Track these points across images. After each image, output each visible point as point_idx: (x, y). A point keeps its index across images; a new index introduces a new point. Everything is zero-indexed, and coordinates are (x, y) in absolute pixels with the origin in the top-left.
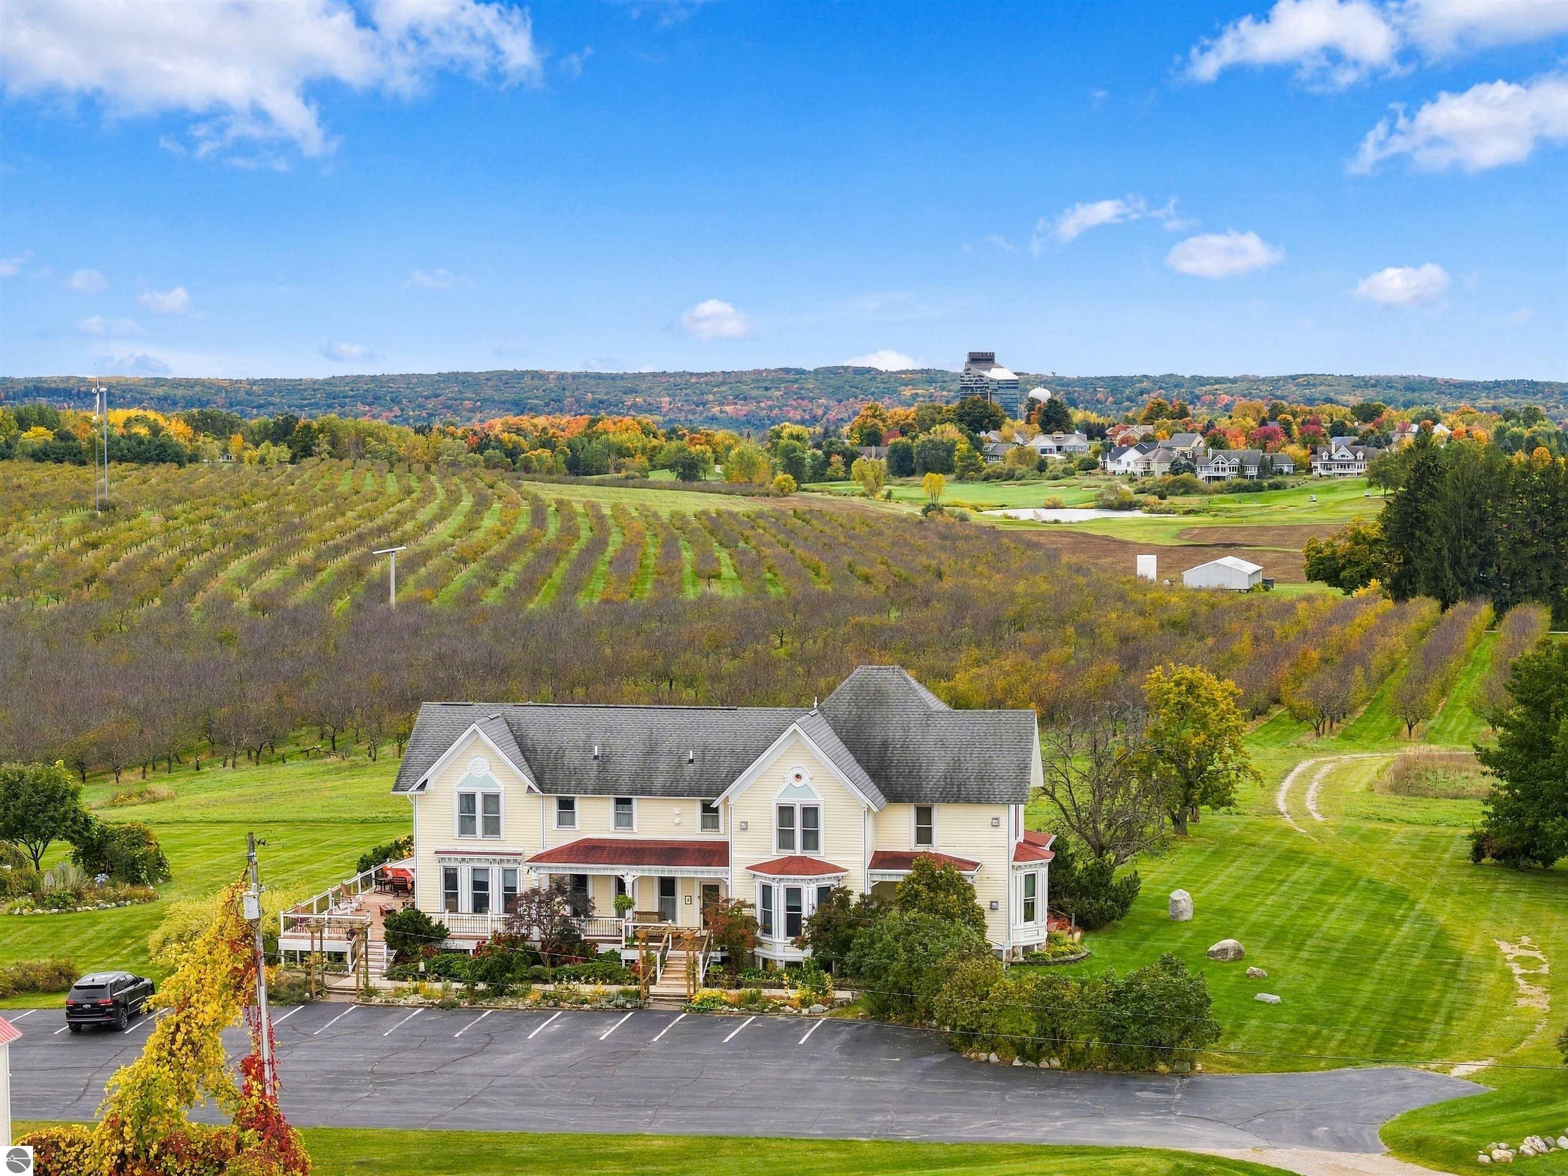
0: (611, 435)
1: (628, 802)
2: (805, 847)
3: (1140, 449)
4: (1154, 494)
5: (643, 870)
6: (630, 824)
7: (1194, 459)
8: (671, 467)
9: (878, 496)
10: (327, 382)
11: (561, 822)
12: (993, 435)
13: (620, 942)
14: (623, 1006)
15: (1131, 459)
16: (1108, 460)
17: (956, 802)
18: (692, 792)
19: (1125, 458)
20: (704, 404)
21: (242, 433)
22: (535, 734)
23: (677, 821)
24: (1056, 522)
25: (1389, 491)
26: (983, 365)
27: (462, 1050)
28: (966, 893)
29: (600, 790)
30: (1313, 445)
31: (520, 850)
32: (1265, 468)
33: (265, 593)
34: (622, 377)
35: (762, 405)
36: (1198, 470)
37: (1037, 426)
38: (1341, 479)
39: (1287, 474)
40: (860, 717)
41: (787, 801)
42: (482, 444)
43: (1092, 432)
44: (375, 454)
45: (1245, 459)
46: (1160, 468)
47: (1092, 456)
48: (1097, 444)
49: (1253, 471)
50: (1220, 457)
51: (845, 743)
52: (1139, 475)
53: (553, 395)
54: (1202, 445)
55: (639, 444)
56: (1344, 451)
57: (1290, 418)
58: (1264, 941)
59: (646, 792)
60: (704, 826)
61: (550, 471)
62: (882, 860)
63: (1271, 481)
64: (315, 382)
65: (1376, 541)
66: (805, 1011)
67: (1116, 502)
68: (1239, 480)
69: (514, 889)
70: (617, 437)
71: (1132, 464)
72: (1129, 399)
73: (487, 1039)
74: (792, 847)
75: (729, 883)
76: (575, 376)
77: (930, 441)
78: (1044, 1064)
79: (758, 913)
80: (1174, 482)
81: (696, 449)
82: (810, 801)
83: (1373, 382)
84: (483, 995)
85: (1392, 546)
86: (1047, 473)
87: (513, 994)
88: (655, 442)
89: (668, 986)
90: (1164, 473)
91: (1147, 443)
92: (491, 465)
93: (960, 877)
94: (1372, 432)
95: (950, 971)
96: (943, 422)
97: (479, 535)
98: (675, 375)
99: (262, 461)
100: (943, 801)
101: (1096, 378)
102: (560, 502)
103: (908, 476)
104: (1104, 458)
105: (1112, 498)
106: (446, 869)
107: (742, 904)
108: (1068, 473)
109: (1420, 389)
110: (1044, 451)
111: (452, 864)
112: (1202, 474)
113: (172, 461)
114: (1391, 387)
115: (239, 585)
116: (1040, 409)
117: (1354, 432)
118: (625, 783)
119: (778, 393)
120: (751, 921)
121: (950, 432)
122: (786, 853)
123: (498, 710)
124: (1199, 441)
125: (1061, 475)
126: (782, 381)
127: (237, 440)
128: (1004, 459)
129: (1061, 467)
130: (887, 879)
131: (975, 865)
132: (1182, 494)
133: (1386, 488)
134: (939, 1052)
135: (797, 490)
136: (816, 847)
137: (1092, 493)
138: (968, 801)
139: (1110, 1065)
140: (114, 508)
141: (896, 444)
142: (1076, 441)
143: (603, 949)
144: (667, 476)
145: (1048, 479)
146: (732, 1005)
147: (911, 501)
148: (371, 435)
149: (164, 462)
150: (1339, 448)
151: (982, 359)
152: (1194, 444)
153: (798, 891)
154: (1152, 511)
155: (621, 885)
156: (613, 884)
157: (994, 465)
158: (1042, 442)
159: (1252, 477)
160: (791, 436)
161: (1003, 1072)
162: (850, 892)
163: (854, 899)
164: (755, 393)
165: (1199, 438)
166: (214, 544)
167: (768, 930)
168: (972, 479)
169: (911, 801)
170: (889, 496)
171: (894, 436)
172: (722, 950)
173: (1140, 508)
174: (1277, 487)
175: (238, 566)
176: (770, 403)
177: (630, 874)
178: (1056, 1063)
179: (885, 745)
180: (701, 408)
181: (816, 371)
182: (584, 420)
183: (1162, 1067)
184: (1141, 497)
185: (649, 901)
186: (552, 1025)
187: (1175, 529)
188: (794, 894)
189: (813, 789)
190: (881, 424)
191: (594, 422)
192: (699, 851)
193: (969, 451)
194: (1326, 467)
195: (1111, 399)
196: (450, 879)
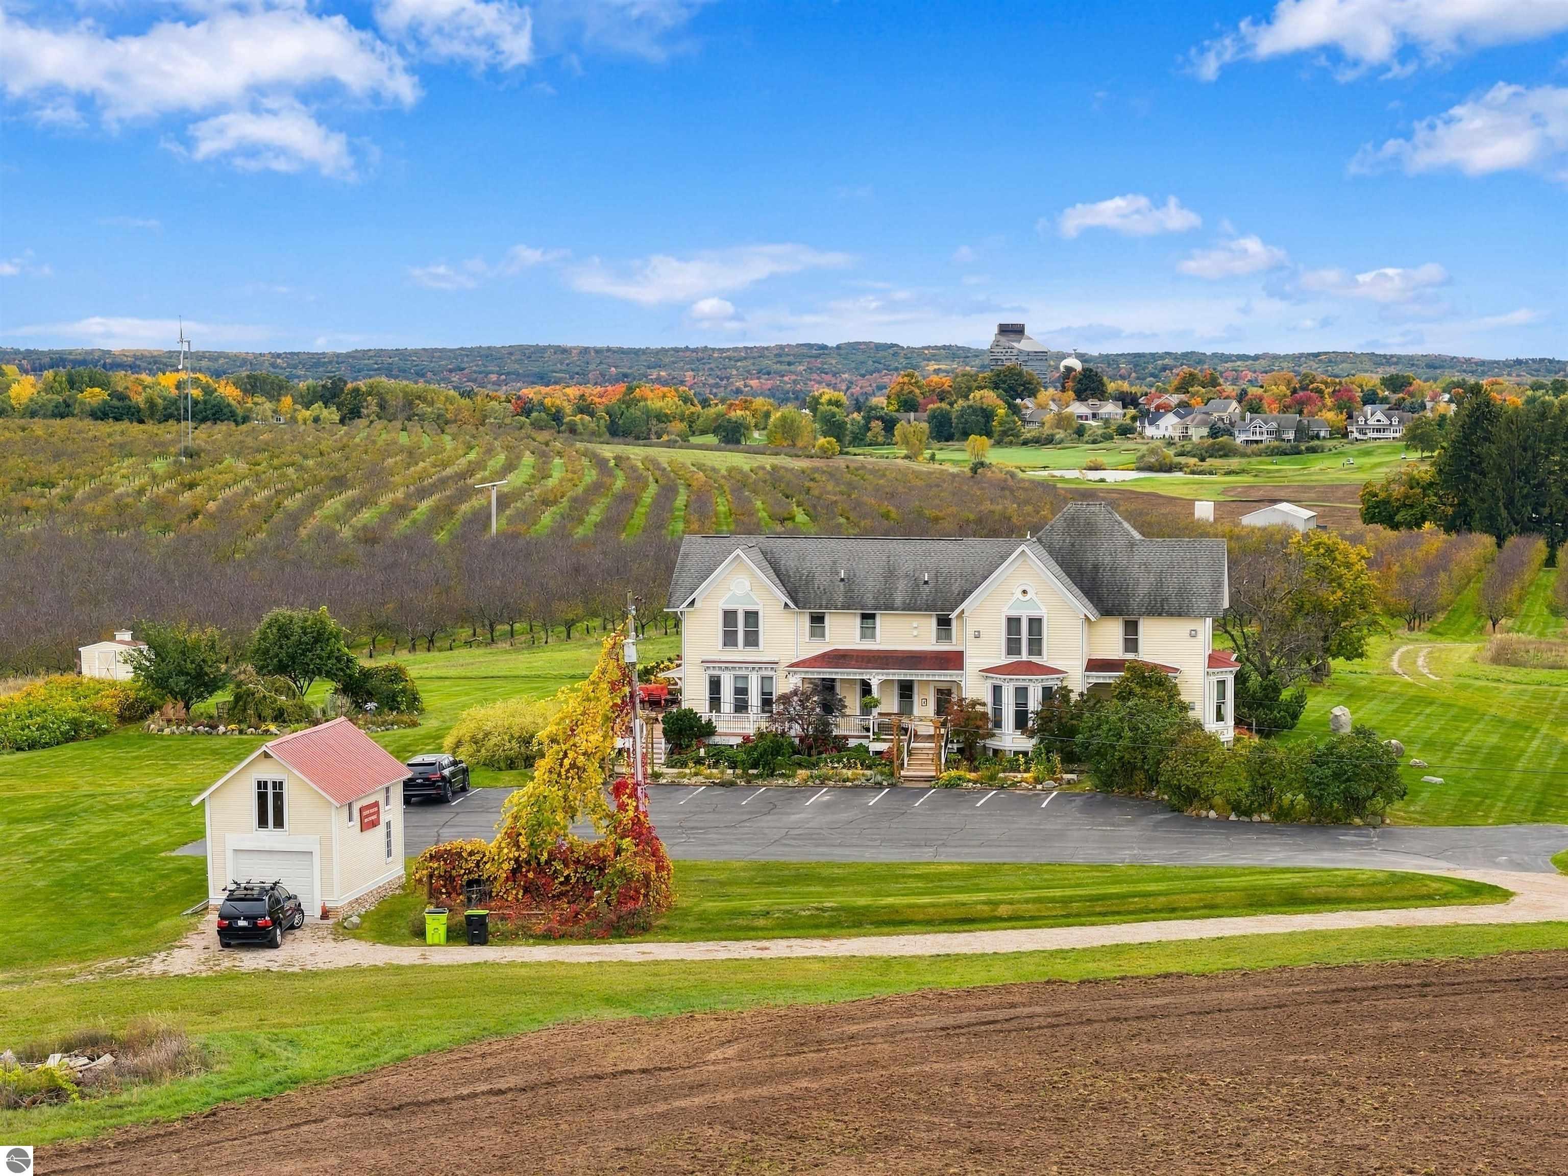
0: (649, 403)
1: (872, 617)
2: (1031, 653)
3: (1177, 414)
4: (1194, 456)
5: (888, 674)
6: (873, 636)
7: (1232, 424)
8: (715, 432)
9: (920, 459)
10: (349, 355)
11: (813, 634)
12: (1028, 402)
13: (868, 737)
14: (880, 784)
15: (1169, 425)
16: (1147, 424)
17: (1160, 615)
18: (928, 607)
19: (1162, 423)
20: (728, 378)
21: (292, 396)
22: (789, 562)
23: (915, 633)
24: (1103, 480)
25: (1426, 454)
26: (1012, 336)
27: (751, 813)
28: (1173, 692)
29: (847, 606)
30: (1348, 410)
31: (776, 660)
32: (1302, 432)
33: (365, 527)
34: (645, 352)
35: (786, 379)
36: (1237, 433)
37: (1071, 394)
38: (1378, 443)
39: (1324, 438)
40: (1073, 545)
41: (1014, 613)
42: (526, 408)
43: (1127, 400)
44: (422, 418)
45: (1282, 423)
46: (1198, 434)
47: (1128, 421)
48: (1132, 411)
49: (1291, 435)
50: (1258, 421)
51: (1061, 566)
52: (1177, 439)
53: (577, 369)
54: (1237, 411)
55: (678, 411)
56: (1379, 415)
57: (1323, 387)
58: (1418, 746)
59: (889, 607)
60: (939, 638)
61: (593, 433)
62: (1094, 665)
63: (1307, 445)
64: (338, 355)
65: (1431, 484)
66: (1039, 787)
67: (1157, 464)
68: (1277, 443)
69: (771, 694)
70: (655, 404)
71: (1170, 428)
72: (1152, 375)
73: (771, 806)
74: (1019, 653)
75: (963, 684)
76: (598, 351)
77: (970, 407)
78: (1256, 818)
79: (989, 710)
80: (1213, 444)
81: (737, 414)
82: (1035, 614)
83: (1395, 359)
84: (757, 776)
85: (1447, 488)
86: (1086, 438)
87: (782, 775)
88: (693, 409)
89: (915, 770)
90: (1201, 437)
91: (1184, 409)
92: (538, 426)
93: (1167, 677)
94: (1404, 399)
95: (1173, 742)
96: (980, 388)
97: (551, 483)
98: (695, 350)
99: (316, 420)
100: (1148, 615)
101: (1117, 355)
102: (618, 458)
103: (947, 440)
104: (1142, 423)
105: (1153, 460)
106: (711, 677)
107: (974, 703)
108: (1108, 438)
109: (1441, 367)
110: (1081, 417)
111: (716, 673)
112: (1240, 438)
113: (228, 419)
114: (1413, 365)
115: (338, 521)
116: (1075, 377)
117: (1384, 400)
118: (869, 599)
119: (802, 368)
120: (984, 715)
121: (990, 397)
122: (1014, 659)
123: (753, 540)
124: (1234, 406)
125: (1100, 439)
126: (804, 356)
127: (287, 401)
128: (1043, 424)
129: (1100, 432)
130: (1101, 681)
131: (1176, 670)
132: (1221, 457)
133: (1423, 451)
134: (1162, 812)
135: (841, 453)
136: (1040, 653)
137: (1131, 457)
138: (1171, 614)
139: (1313, 819)
140: (198, 454)
141: (934, 411)
142: (1110, 409)
143: (852, 743)
144: (711, 439)
145: (1087, 443)
146: (975, 782)
147: (955, 462)
148: (419, 398)
149: (222, 421)
150: (1374, 415)
151: (1011, 331)
152: (1230, 410)
153: (1025, 689)
154: (1193, 473)
155: (866, 688)
156: (858, 689)
157: (1029, 432)
158: (1078, 408)
159: (1289, 441)
160: (830, 402)
161: (1222, 823)
162: (1072, 691)
163: (1074, 697)
164: (778, 367)
165: (1234, 404)
166: (306, 486)
167: (998, 724)
168: (1011, 444)
169: (1120, 615)
170: (933, 458)
171: (933, 402)
172: (958, 742)
173: (1181, 470)
174: (1312, 450)
175: (334, 505)
176: (794, 377)
177: (875, 678)
178: (1266, 817)
179: (1096, 567)
180: (724, 382)
181: (839, 347)
182: (622, 387)
183: (1357, 821)
184: (1182, 460)
185: (890, 704)
186: (822, 796)
187: (1219, 488)
188: (1022, 693)
189: (1038, 602)
190: (917, 391)
191: (631, 390)
192: (936, 658)
193: (1007, 415)
194: (1362, 431)
195: (1134, 375)
196: (715, 685)
